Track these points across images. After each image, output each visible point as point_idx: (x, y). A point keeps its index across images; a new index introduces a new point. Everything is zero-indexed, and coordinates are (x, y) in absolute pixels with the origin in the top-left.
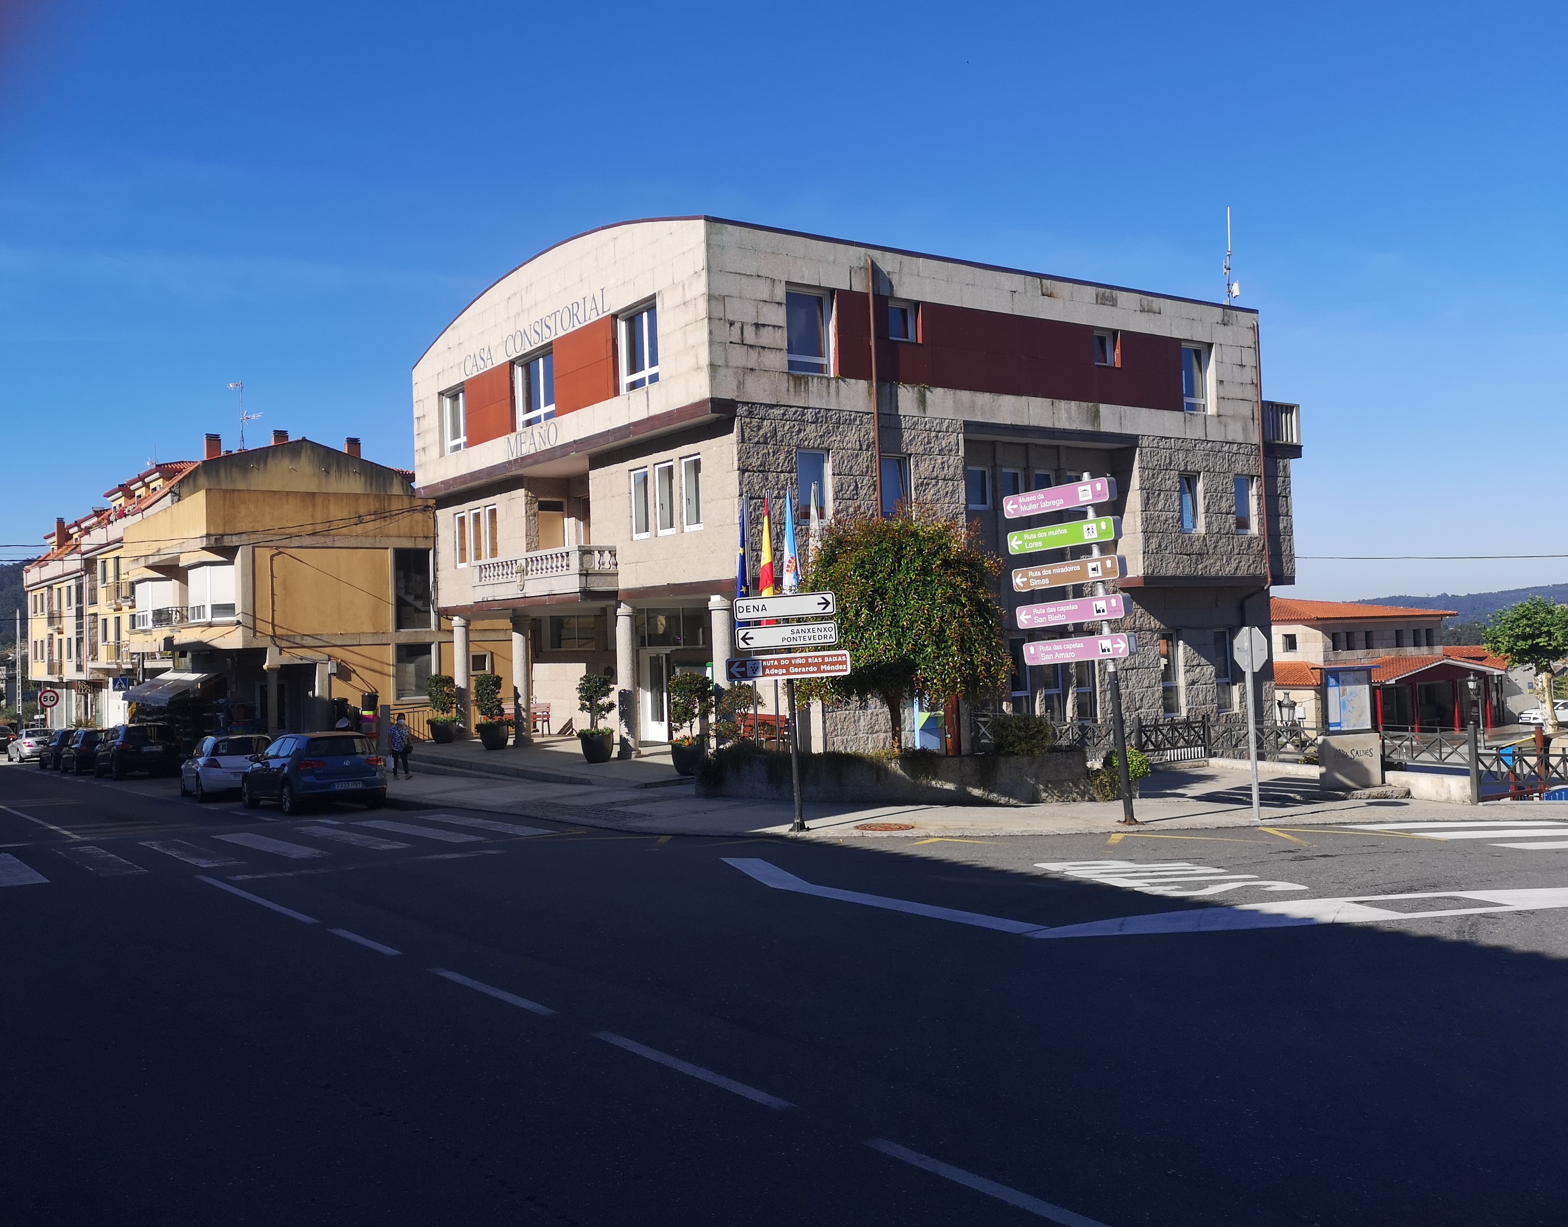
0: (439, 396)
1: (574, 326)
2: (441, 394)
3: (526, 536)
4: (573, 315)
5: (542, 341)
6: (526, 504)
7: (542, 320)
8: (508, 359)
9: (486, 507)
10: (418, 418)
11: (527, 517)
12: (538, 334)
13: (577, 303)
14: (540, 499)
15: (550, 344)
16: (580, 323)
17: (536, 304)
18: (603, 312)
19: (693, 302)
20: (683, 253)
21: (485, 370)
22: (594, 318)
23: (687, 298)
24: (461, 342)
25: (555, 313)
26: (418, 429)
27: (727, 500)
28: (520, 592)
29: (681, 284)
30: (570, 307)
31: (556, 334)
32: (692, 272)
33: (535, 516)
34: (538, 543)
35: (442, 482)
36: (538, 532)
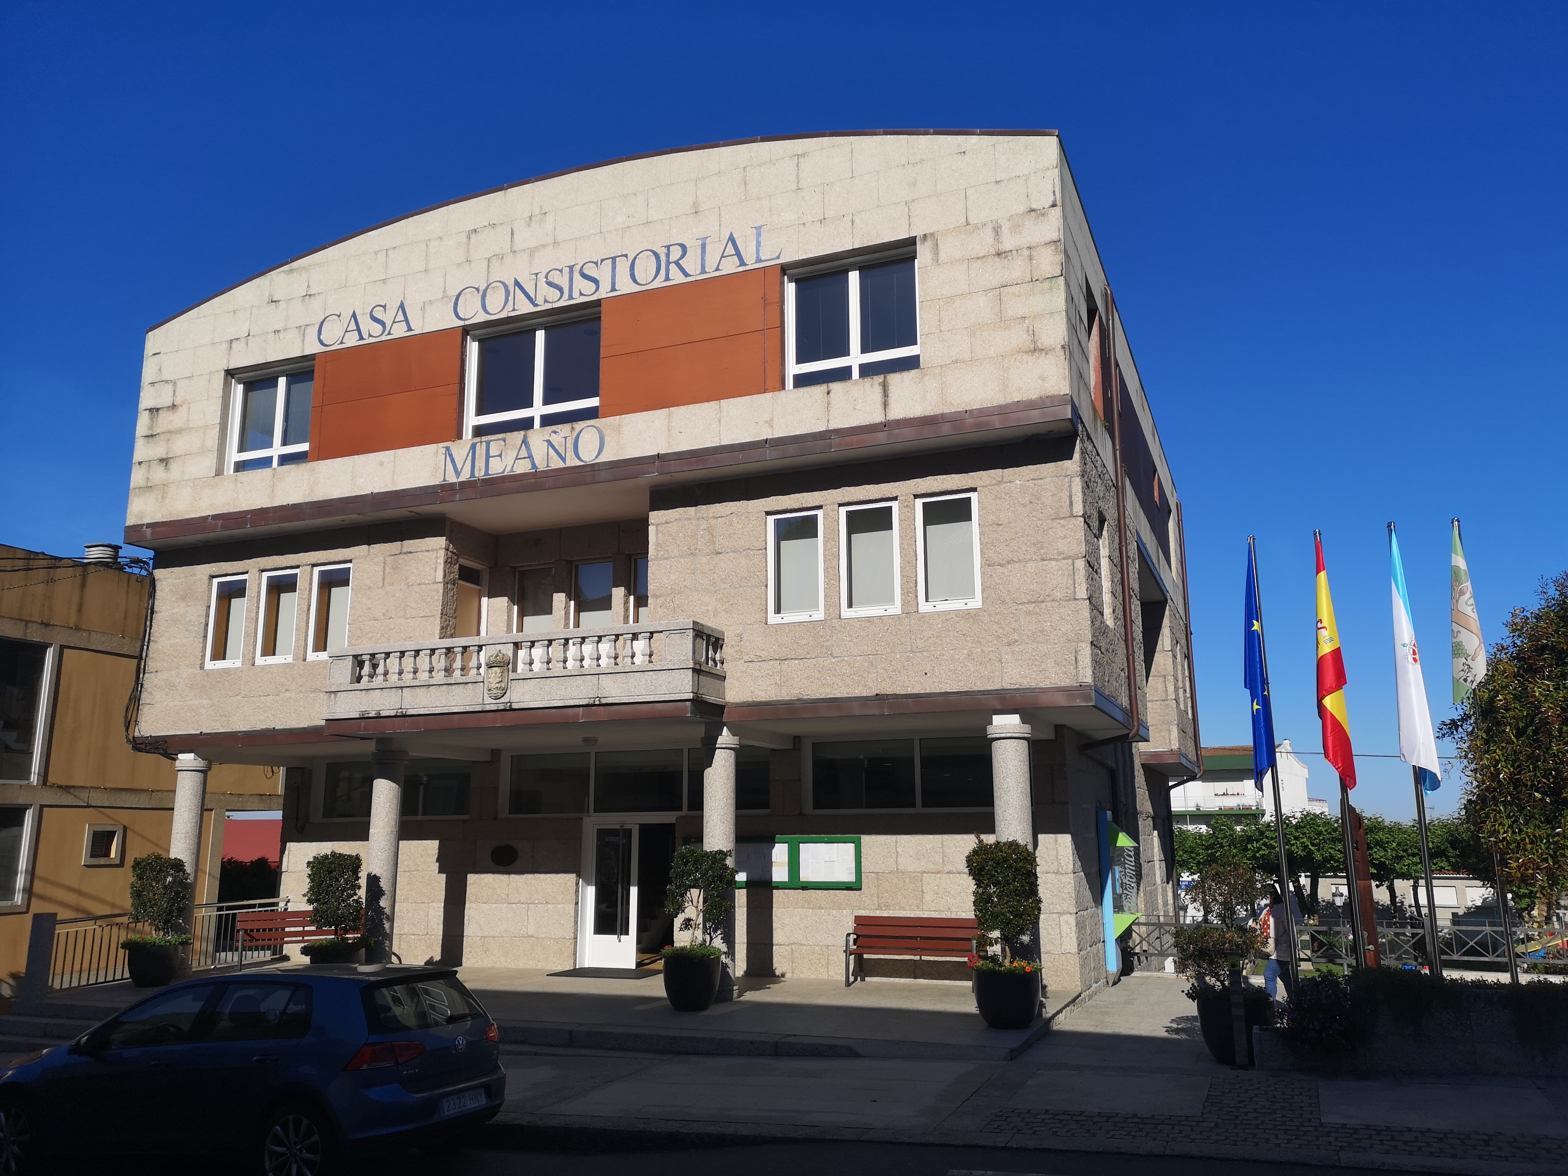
0: (226, 379)
1: (667, 279)
2: (230, 373)
3: (442, 614)
4: (668, 263)
5: (571, 297)
6: (445, 562)
7: (571, 268)
8: (461, 323)
9: (314, 565)
10: (154, 411)
11: (446, 583)
12: (561, 289)
13: (684, 248)
14: (462, 561)
15: (598, 303)
16: (686, 275)
17: (556, 243)
18: (759, 260)
19: (1026, 253)
20: (997, 182)
21: (384, 338)
22: (730, 266)
23: (1008, 243)
24: (312, 292)
25: (614, 259)
26: (151, 428)
27: (1054, 563)
28: (488, 700)
29: (990, 226)
30: (662, 252)
31: (613, 289)
32: (1022, 208)
33: (454, 585)
34: (455, 628)
35: (216, 517)
36: (455, 612)
